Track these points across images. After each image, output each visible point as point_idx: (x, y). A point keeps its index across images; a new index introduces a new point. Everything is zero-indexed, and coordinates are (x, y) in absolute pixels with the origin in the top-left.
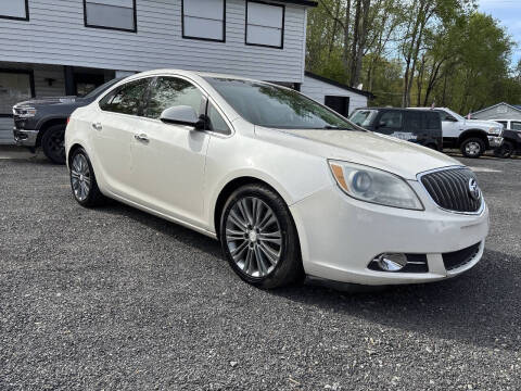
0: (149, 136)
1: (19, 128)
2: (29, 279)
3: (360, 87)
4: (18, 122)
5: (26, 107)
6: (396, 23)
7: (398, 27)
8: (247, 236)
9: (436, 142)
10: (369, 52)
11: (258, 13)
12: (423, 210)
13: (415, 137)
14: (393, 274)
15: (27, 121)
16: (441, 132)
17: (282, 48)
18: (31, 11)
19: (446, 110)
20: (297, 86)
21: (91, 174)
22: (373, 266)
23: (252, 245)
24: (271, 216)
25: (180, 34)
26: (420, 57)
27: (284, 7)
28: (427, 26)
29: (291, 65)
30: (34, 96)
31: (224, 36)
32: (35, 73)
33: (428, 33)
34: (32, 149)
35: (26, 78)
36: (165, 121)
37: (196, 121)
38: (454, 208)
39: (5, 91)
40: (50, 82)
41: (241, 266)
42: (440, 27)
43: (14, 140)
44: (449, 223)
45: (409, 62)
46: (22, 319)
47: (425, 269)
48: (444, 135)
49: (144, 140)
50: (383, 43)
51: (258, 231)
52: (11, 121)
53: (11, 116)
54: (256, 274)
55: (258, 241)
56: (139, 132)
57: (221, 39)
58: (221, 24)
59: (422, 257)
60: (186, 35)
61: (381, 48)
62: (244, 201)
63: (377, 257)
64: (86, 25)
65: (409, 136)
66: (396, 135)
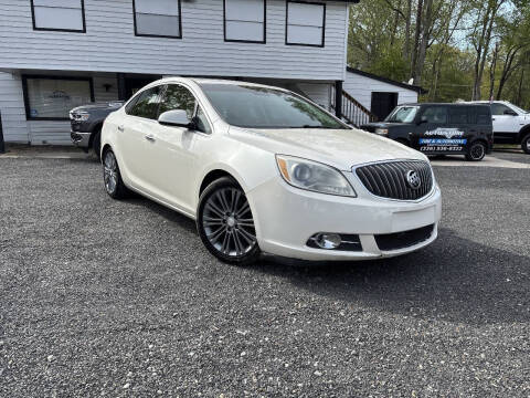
0: (155, 136)
1: (75, 130)
2: (48, 252)
3: (411, 82)
4: (75, 125)
5: (81, 112)
6: (465, 10)
7: (466, 15)
8: (224, 221)
9: (486, 139)
10: (435, 43)
11: (299, 13)
12: (356, 196)
13: (461, 133)
14: (329, 251)
15: (81, 124)
16: (491, 127)
17: (323, 46)
18: (87, 23)
19: (506, 103)
20: (338, 84)
21: (117, 171)
22: (310, 243)
23: (229, 229)
25: (222, 38)
26: (492, 46)
27: (325, 5)
28: (500, 13)
29: (331, 63)
30: (93, 100)
31: (265, 38)
32: (95, 79)
33: (501, 20)
34: (85, 149)
35: (86, 84)
36: (161, 123)
37: (187, 123)
38: (388, 196)
39: (68, 97)
40: (107, 87)
41: (218, 247)
42: (515, 12)
43: (70, 142)
44: (383, 209)
45: (479, 51)
46: (32, 278)
47: (359, 248)
48: (495, 130)
49: (151, 139)
50: (450, 32)
51: (235, 217)
52: (68, 124)
53: (68, 119)
54: (234, 254)
55: (236, 226)
56: (149, 133)
57: (262, 40)
58: (262, 26)
59: (355, 237)
60: (228, 38)
61: (448, 38)
62: (223, 192)
63: (314, 236)
64: (136, 35)
65: (454, 132)
66: (439, 131)
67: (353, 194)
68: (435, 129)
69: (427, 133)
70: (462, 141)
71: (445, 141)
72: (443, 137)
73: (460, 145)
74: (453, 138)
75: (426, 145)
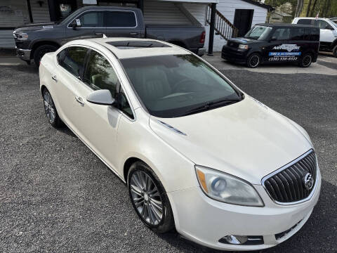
0: (84, 101)
12: (264, 206)
13: (298, 48)
20: (213, 5)
22: (223, 241)
24: (156, 191)
40: (41, 3)
47: (262, 242)
49: (81, 103)
51: (149, 196)
55: (149, 202)
65: (294, 47)
66: (283, 47)
67: (260, 203)
68: (281, 45)
69: (275, 48)
70: (298, 54)
71: (287, 54)
72: (286, 51)
73: (296, 56)
74: (292, 51)
75: (273, 56)
